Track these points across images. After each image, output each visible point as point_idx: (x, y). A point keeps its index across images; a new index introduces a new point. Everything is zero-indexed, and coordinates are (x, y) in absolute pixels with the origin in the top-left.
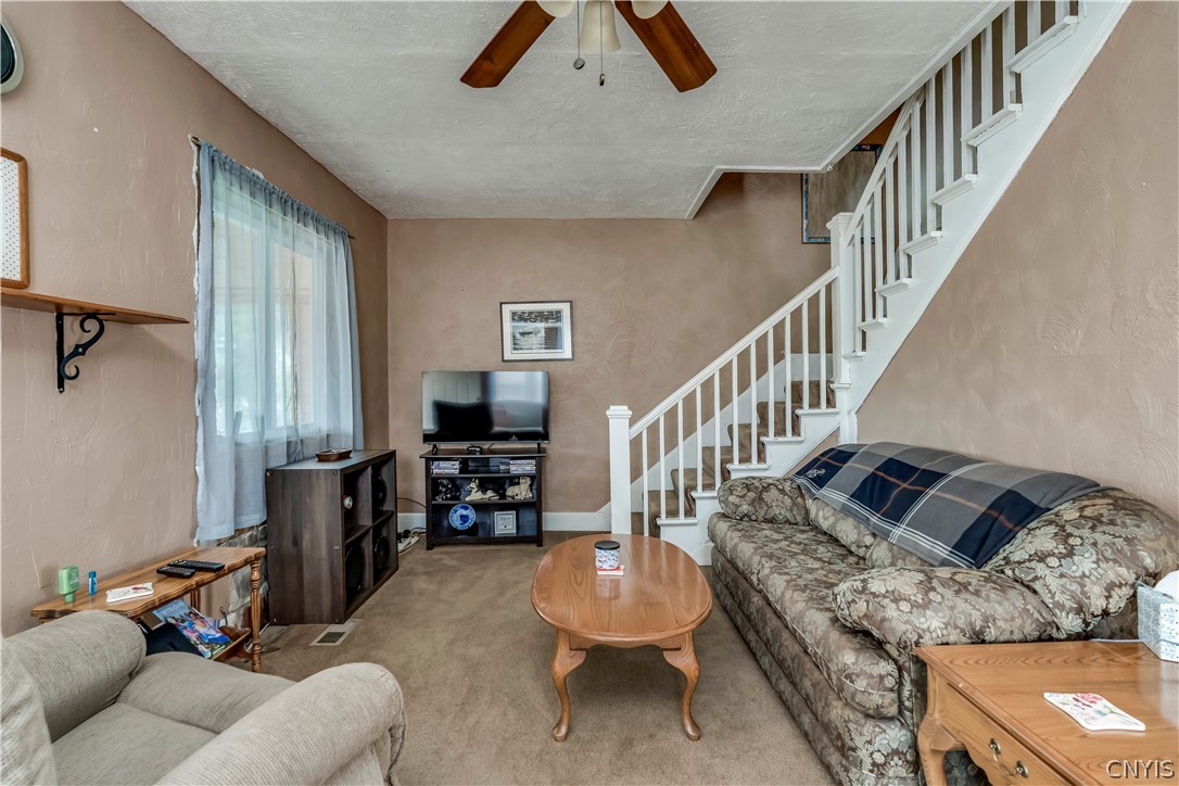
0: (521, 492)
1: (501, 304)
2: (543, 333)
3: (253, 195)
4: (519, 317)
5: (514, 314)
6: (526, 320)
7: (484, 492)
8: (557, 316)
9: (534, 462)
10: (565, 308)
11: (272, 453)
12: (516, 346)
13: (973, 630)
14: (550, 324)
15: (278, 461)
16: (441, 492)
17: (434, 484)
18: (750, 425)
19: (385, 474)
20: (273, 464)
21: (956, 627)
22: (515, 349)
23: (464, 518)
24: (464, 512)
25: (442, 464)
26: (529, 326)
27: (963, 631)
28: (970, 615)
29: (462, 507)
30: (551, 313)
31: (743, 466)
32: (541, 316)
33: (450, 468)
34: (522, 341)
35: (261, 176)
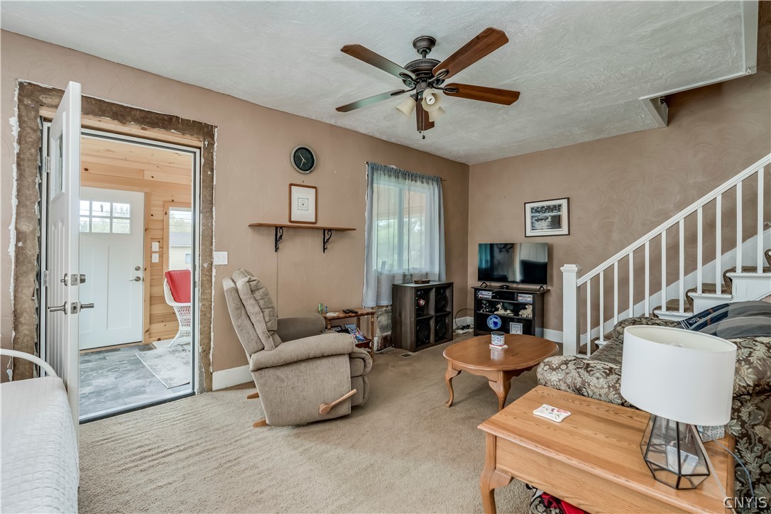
0: (527, 313)
1: (525, 203)
2: (550, 219)
3: (390, 176)
4: (534, 210)
5: (532, 209)
6: (539, 212)
7: (506, 310)
8: (559, 207)
9: (531, 296)
10: (564, 202)
11: (396, 278)
12: (533, 228)
13: (575, 387)
14: (554, 213)
15: (399, 282)
16: (483, 307)
17: (478, 303)
18: (715, 285)
19: (448, 293)
20: (396, 283)
21: (565, 383)
22: (532, 229)
23: (495, 324)
24: (496, 320)
25: (484, 292)
26: (542, 215)
27: (568, 385)
28: (575, 379)
29: (495, 317)
30: (555, 206)
31: (668, 313)
32: (549, 209)
33: (487, 295)
34: (537, 225)
35: (395, 167)
